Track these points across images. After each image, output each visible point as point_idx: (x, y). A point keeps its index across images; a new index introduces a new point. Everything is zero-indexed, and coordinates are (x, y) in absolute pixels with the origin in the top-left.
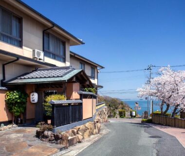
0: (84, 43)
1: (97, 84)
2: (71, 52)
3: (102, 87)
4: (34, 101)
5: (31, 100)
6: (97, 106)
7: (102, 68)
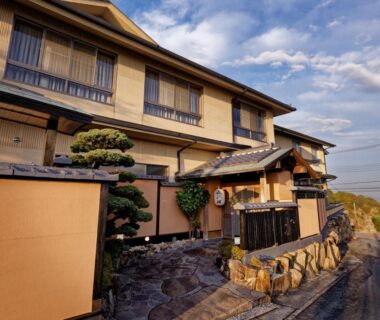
0: (295, 110)
1: (324, 173)
2: (275, 126)
3: (334, 177)
4: (220, 202)
5: (216, 201)
6: (327, 210)
7: (332, 146)
